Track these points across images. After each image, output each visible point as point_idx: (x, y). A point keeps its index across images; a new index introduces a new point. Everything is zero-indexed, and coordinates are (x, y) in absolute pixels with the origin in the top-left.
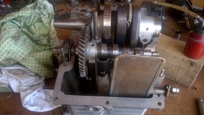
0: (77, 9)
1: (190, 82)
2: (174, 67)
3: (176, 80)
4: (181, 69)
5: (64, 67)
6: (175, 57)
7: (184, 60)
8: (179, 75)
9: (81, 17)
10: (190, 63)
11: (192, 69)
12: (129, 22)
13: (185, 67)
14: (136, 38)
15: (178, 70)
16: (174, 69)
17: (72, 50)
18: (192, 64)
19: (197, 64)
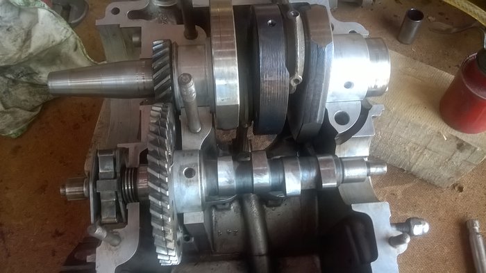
0: (116, 11)
1: (449, 179)
2: (410, 145)
3: (412, 171)
4: (430, 152)
5: (110, 249)
6: (416, 126)
7: (439, 135)
8: (422, 163)
9: (135, 39)
10: (458, 145)
11: (461, 156)
12: (297, 81)
13: (441, 149)
14: (318, 120)
15: (422, 153)
16: (410, 148)
17: (128, 187)
18: (461, 146)
19: (476, 148)
